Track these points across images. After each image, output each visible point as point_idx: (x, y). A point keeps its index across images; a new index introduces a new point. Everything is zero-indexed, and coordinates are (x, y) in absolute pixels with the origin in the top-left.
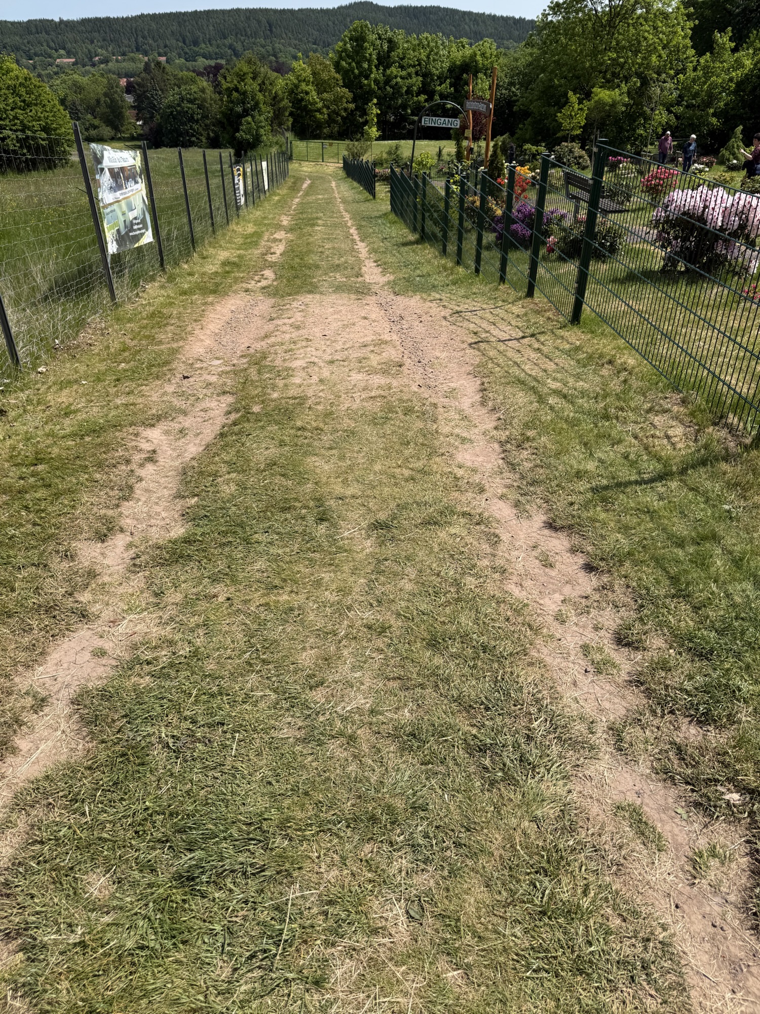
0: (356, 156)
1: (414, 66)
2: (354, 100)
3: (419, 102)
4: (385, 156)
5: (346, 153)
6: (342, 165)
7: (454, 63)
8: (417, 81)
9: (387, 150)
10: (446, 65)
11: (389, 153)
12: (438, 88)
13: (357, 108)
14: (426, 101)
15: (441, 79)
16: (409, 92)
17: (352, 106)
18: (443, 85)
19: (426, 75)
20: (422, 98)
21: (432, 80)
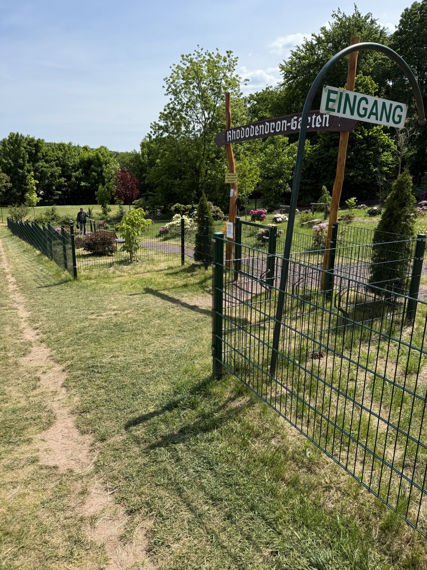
0: (18, 217)
1: (55, 161)
2: (11, 181)
3: (61, 182)
4: (44, 216)
5: (9, 215)
6: (7, 224)
7: (83, 159)
8: (58, 170)
9: (45, 212)
10: (78, 160)
11: (47, 214)
12: (74, 174)
13: (14, 186)
14: (65, 181)
15: (75, 168)
16: (52, 175)
17: (10, 185)
18: (77, 173)
19: (64, 166)
20: (63, 180)
21: (68, 169)
